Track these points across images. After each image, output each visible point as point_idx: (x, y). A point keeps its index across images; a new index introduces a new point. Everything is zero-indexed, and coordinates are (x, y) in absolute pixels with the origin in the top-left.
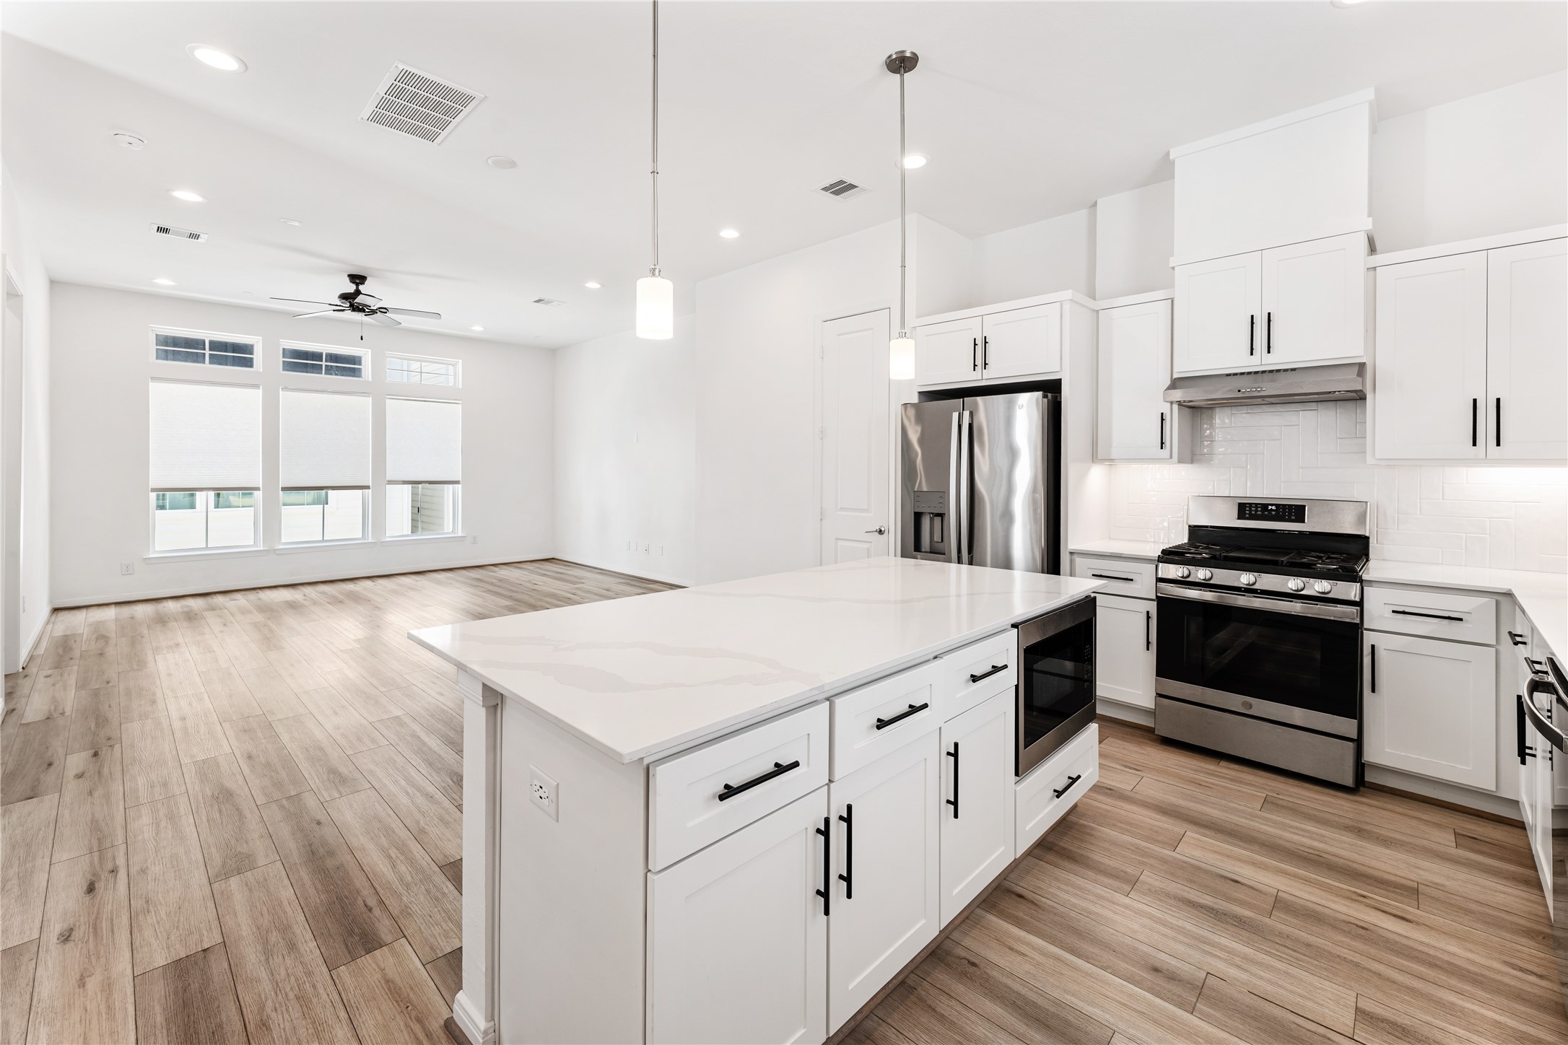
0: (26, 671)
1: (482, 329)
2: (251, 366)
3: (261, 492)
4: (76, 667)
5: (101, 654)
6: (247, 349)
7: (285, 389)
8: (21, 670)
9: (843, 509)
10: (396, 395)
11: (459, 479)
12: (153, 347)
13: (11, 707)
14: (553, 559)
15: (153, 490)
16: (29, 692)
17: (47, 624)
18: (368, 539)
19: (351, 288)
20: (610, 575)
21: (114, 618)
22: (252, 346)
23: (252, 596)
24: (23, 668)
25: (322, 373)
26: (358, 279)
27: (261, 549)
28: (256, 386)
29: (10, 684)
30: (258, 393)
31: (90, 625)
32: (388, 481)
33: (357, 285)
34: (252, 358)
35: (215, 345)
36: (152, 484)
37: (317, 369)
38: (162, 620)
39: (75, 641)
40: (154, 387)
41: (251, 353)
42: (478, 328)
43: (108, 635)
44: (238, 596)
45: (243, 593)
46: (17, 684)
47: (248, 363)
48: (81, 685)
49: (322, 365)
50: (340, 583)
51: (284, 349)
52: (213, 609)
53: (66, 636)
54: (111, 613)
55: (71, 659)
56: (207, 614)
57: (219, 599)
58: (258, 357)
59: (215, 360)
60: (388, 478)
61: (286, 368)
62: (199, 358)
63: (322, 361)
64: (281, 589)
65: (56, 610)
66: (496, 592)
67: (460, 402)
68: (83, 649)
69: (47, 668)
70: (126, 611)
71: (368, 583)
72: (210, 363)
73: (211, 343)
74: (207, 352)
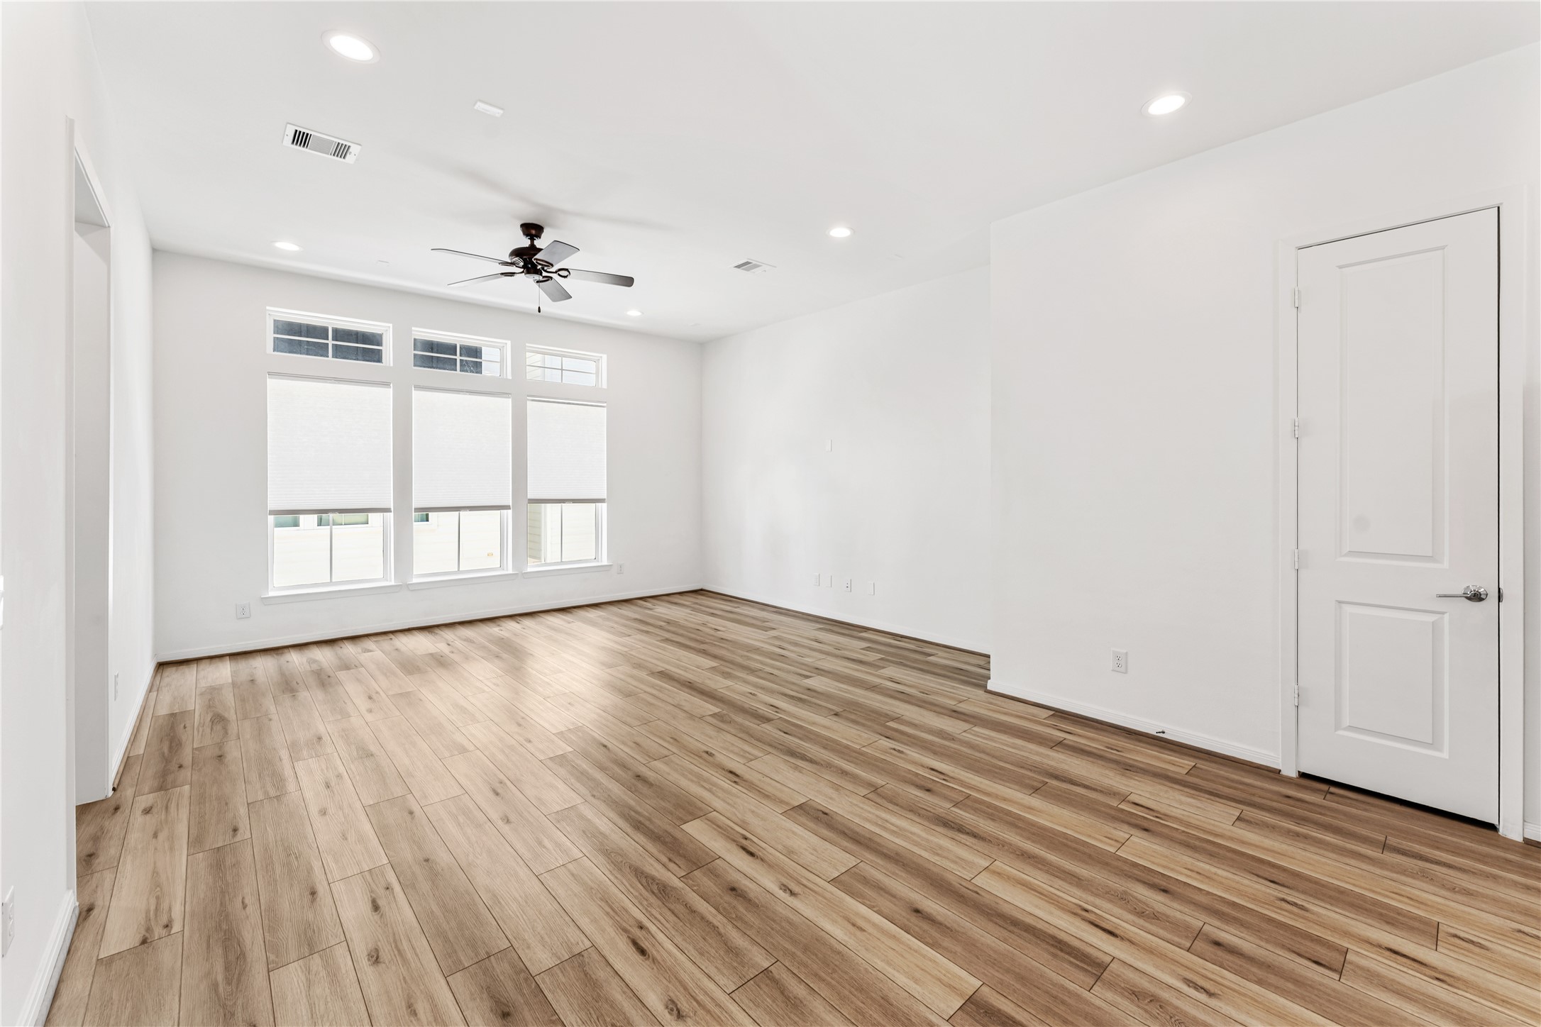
0: (118, 792)
1: (639, 314)
2: (379, 360)
3: (392, 514)
4: (187, 788)
5: (220, 756)
6: (374, 339)
7: (418, 387)
8: (110, 793)
9: (1352, 553)
10: (540, 398)
11: (604, 496)
12: (270, 335)
13: (87, 901)
14: (702, 590)
15: (273, 512)
16: (118, 855)
17: (150, 692)
18: (507, 570)
19: (525, 242)
20: (809, 620)
21: (230, 681)
22: (381, 335)
23: (385, 643)
24: (114, 789)
25: (456, 370)
26: (533, 230)
27: (393, 583)
28: (386, 384)
29: (91, 830)
30: (389, 392)
31: (202, 694)
32: (529, 500)
33: (532, 239)
34: (380, 351)
35: (340, 334)
36: (272, 505)
37: (451, 364)
38: (288, 686)
39: (185, 727)
40: (272, 383)
41: (380, 344)
42: (634, 313)
43: (226, 715)
44: (369, 644)
45: (374, 639)
46: (102, 828)
47: (376, 356)
48: (196, 842)
49: (456, 359)
50: (480, 624)
51: (415, 340)
52: (346, 667)
53: (173, 715)
54: (224, 672)
55: (181, 767)
56: (342, 675)
57: (349, 650)
58: (388, 349)
59: (340, 352)
60: (530, 496)
61: (418, 363)
62: (321, 350)
63: (456, 355)
64: (415, 633)
65: (162, 666)
66: (677, 642)
67: (605, 405)
68: (195, 747)
69: (147, 789)
70: (244, 666)
71: (511, 625)
72: (333, 357)
73: (336, 331)
74: (330, 342)
